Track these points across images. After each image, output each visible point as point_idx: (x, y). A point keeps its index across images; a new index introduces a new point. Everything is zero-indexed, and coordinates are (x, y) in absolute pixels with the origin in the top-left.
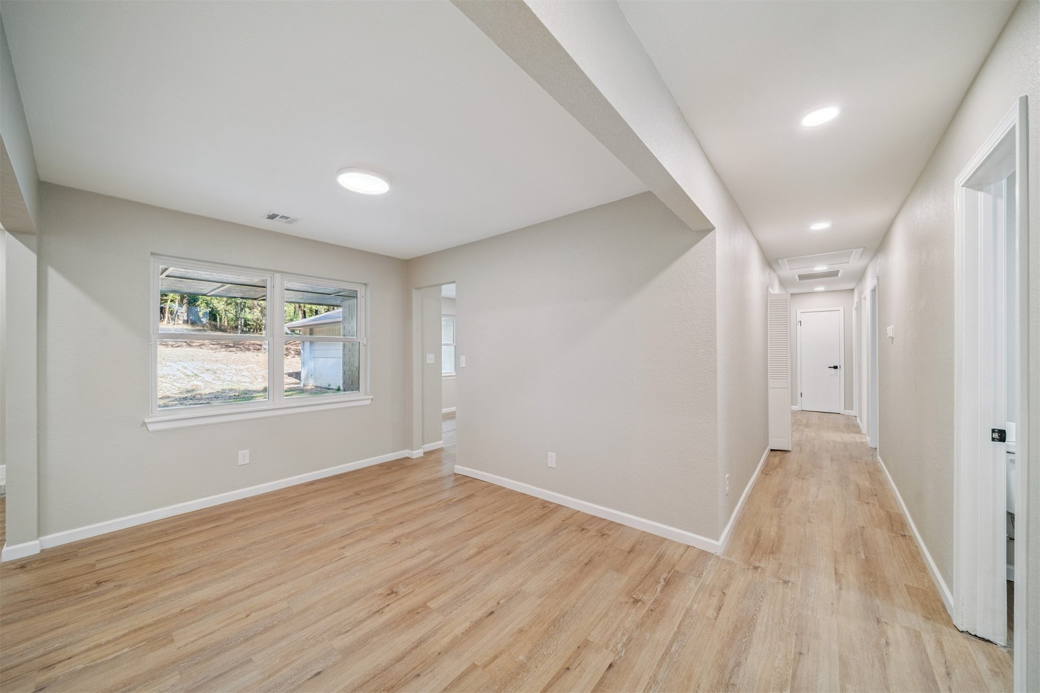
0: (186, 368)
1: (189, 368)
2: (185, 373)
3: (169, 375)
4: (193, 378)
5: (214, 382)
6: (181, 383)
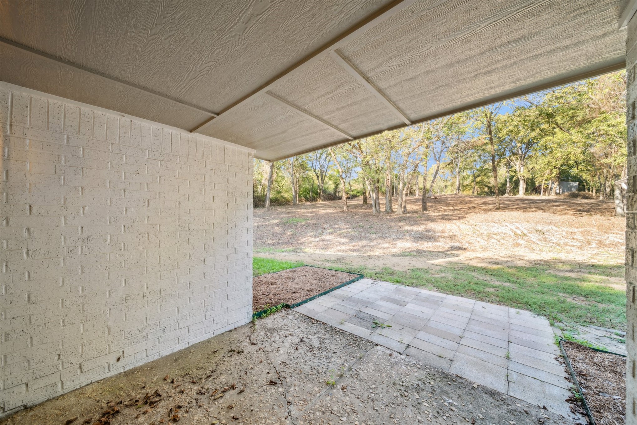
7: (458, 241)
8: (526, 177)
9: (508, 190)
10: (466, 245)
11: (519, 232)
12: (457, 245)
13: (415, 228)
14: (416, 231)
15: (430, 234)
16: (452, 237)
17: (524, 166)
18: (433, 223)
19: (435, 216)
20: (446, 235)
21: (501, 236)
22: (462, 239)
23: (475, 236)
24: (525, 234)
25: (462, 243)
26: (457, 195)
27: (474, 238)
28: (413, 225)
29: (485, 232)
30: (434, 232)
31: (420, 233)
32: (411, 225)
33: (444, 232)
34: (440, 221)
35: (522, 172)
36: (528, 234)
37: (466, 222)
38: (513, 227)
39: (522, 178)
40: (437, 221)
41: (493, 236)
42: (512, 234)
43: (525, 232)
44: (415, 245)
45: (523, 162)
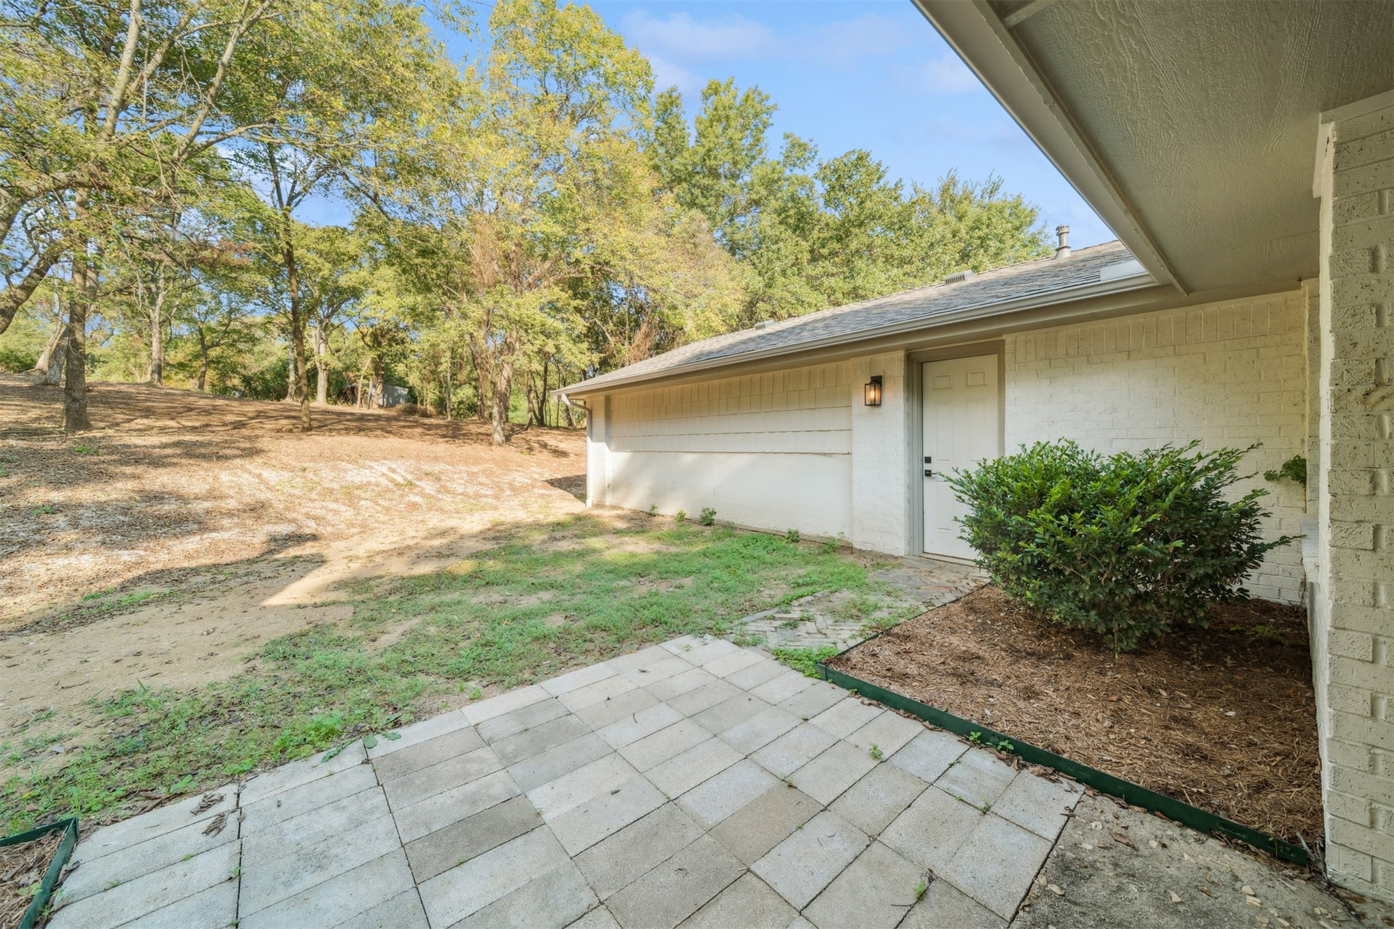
0: (394, 471)
1: (398, 470)
2: (392, 481)
3: (369, 483)
4: (406, 490)
5: (440, 496)
6: (390, 500)
7: (280, 519)
8: (332, 366)
9: (292, 389)
10: (310, 527)
11: (400, 480)
12: (284, 529)
13: (86, 494)
14: (101, 507)
15: (169, 507)
16: (257, 510)
17: (326, 341)
18: (161, 471)
19: (154, 447)
20: (232, 504)
21: (373, 491)
22: (287, 509)
23: (317, 497)
24: (411, 483)
25: (294, 521)
26: (155, 386)
27: (318, 504)
28: (72, 482)
29: (336, 486)
30: (180, 498)
31: (126, 511)
32: (57, 484)
33: (221, 497)
34: (184, 461)
35: (322, 354)
36: (415, 482)
37: (273, 462)
38: (385, 471)
39: (324, 367)
40: (175, 465)
41: (357, 492)
42: (391, 485)
43: (410, 477)
44: (126, 556)
45: (324, 334)
